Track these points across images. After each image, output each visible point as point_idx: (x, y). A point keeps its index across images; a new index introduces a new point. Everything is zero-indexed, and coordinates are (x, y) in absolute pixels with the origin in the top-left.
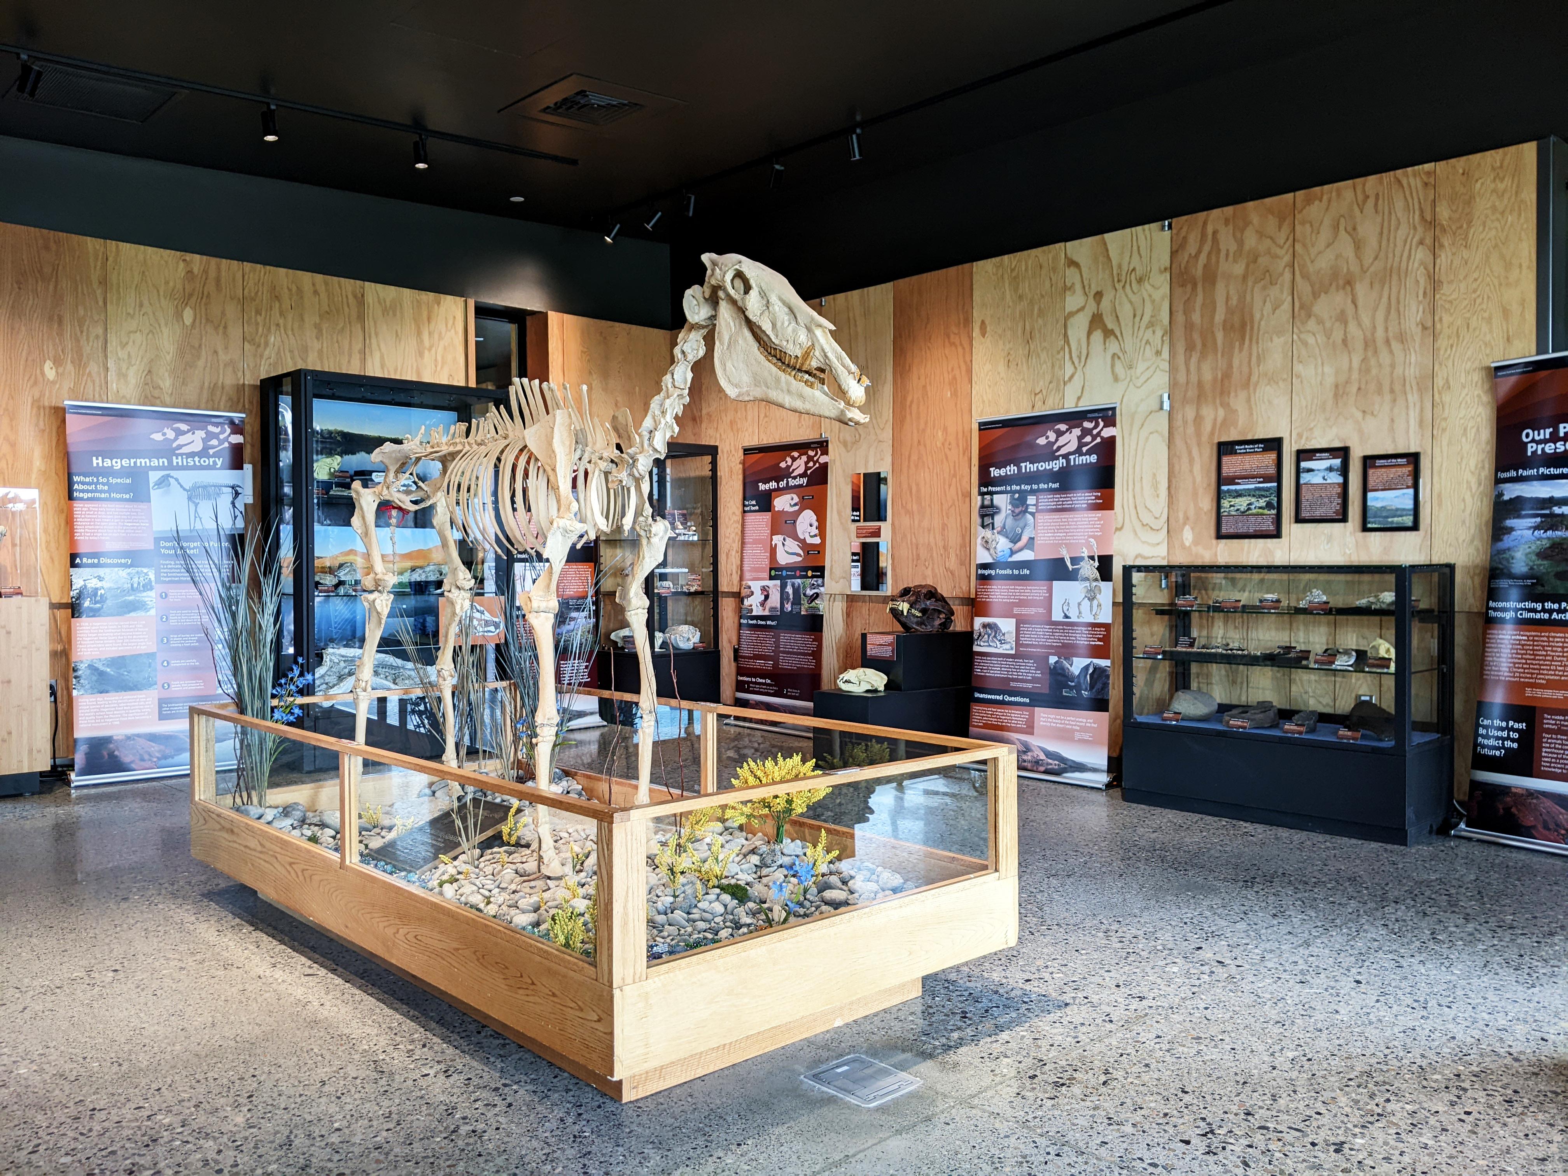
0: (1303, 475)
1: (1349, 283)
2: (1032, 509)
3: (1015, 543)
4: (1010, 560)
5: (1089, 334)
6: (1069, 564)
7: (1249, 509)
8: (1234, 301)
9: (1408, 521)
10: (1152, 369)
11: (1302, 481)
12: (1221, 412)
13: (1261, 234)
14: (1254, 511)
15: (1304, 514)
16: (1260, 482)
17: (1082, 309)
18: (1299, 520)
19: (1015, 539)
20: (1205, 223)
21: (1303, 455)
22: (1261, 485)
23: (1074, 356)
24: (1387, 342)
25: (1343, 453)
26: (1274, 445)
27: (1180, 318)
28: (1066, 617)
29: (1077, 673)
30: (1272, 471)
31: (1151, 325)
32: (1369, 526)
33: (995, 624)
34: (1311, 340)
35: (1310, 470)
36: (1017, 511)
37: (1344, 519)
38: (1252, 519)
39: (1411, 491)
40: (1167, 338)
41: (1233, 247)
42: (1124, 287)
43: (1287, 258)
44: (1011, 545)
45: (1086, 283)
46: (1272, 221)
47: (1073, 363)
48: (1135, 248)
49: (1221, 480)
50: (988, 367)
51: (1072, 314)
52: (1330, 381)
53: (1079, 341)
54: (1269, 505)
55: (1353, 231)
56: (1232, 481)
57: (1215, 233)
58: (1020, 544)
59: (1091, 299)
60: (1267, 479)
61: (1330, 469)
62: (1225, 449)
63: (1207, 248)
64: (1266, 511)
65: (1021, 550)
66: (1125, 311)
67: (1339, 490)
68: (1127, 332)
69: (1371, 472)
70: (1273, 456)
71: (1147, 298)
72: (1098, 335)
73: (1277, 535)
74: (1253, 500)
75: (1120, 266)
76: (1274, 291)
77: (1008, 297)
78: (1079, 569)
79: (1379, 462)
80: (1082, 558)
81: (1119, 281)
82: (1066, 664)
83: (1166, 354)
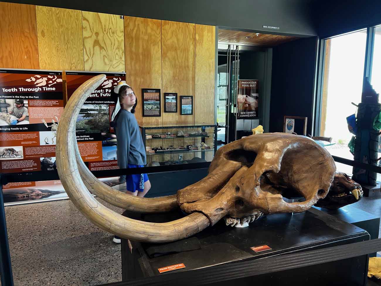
0: (166, 100)
1: (176, 50)
2: (26, 105)
3: (19, 118)
4: (17, 124)
5: (94, 46)
6: (46, 125)
7: (152, 108)
8: (145, 47)
9: (190, 112)
10: (119, 62)
11: (166, 102)
12: (142, 80)
13: (152, 29)
14: (153, 109)
15: (167, 110)
16: (155, 101)
17: (91, 37)
18: (165, 111)
19: (20, 116)
20: (135, 21)
21: (166, 94)
22: (155, 102)
23: (88, 54)
24: (185, 67)
25: (175, 94)
26: (158, 91)
27: (128, 49)
28: (47, 143)
29: (53, 162)
30: (158, 98)
31: (118, 48)
32: (182, 113)
33: (13, 149)
34: (167, 63)
35: (168, 99)
36: (19, 106)
37: (176, 112)
38: (153, 111)
39: (191, 105)
40: (124, 54)
41: (144, 31)
42: (107, 33)
43: (160, 38)
44: (17, 119)
45: (92, 28)
46: (155, 27)
47: (88, 55)
48: (111, 22)
49: (143, 100)
50: (47, 49)
51: (86, 38)
52: (172, 74)
53: (90, 49)
54: (157, 108)
55: (177, 36)
56: (147, 100)
57: (138, 25)
58: (21, 118)
59: (94, 34)
60: (157, 100)
61: (173, 99)
62: (144, 91)
63: (136, 29)
64: (157, 109)
65: (23, 120)
66: (108, 42)
67: (175, 104)
68: (109, 49)
69: (182, 100)
70: (158, 94)
71: (116, 39)
72: (97, 48)
73: (160, 116)
74: (153, 106)
75: (105, 26)
76: (156, 47)
77: (55, 24)
78: (51, 127)
79: (184, 98)
80: (52, 123)
81: (105, 31)
82: (48, 160)
83: (123, 59)
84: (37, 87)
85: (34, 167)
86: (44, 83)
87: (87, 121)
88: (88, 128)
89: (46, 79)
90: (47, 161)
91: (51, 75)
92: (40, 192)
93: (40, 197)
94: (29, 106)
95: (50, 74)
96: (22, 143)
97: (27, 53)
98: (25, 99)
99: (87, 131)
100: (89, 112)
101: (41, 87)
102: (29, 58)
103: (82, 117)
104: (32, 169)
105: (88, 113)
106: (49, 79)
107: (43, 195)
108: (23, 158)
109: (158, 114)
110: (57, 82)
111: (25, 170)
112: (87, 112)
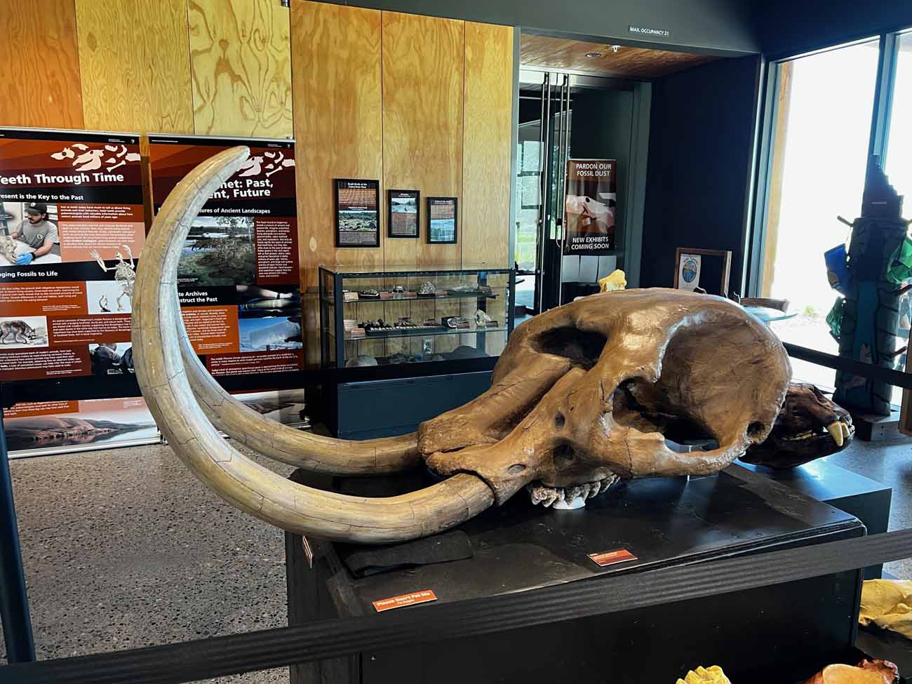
0: (393, 207)
1: (417, 84)
2: (51, 217)
3: (37, 248)
4: (32, 263)
5: (216, 75)
6: (103, 266)
7: (359, 227)
8: (342, 78)
9: (451, 237)
10: (279, 115)
11: (392, 211)
12: (335, 158)
13: (359, 34)
14: (362, 229)
15: (394, 232)
16: (365, 210)
17: (208, 50)
18: (390, 235)
19: (38, 244)
20: (317, 11)
21: (392, 193)
22: (366, 212)
23: (203, 90)
24: (439, 128)
25: (415, 194)
26: (373, 184)
27: (300, 80)
28: (106, 310)
29: (121, 355)
30: (373, 202)
31: (275, 79)
32: (432, 240)
33: (22, 323)
34: (395, 117)
35: (397, 204)
36: (36, 218)
37: (417, 236)
38: (361, 234)
39: (453, 220)
40: (289, 93)
41: (340, 38)
42: (249, 42)
43: (378, 56)
44: (33, 250)
45: (211, 29)
46: (366, 28)
47: (202, 97)
48: (257, 12)
49: (337, 206)
50: (102, 81)
51: (197, 53)
52: (407, 145)
53: (207, 81)
54: (372, 226)
55: (419, 50)
56: (346, 207)
57: (325, 21)
58: (42, 250)
59: (216, 44)
60: (370, 208)
61: (409, 204)
62: (339, 184)
63: (320, 30)
64: (370, 230)
65: (44, 254)
66: (251, 63)
67: (415, 218)
68: (254, 80)
69: (432, 207)
70: (374, 192)
71: (270, 58)
72: (225, 78)
73: (378, 245)
74: (361, 221)
75: (244, 23)
76: (369, 78)
77: (122, 18)
78: (115, 271)
79: (437, 202)
80: (118, 262)
81: (243, 36)
82: (109, 349)
83: (289, 105)
84: (79, 173)
85: (74, 366)
86: (97, 164)
87: (201, 256)
88: (204, 274)
89: (100, 153)
90: (106, 353)
91: (113, 144)
92: (90, 427)
93: (91, 438)
94: (60, 219)
95: (110, 140)
96: (45, 309)
97: (54, 88)
98: (51, 201)
99: (201, 281)
100: (206, 235)
101: (89, 173)
102: (58, 100)
103: (190, 246)
104: (69, 372)
105: (204, 238)
106: (108, 154)
107: (97, 432)
108: (47, 345)
109: (374, 240)
110: (126, 161)
111: (52, 373)
112: (202, 234)
